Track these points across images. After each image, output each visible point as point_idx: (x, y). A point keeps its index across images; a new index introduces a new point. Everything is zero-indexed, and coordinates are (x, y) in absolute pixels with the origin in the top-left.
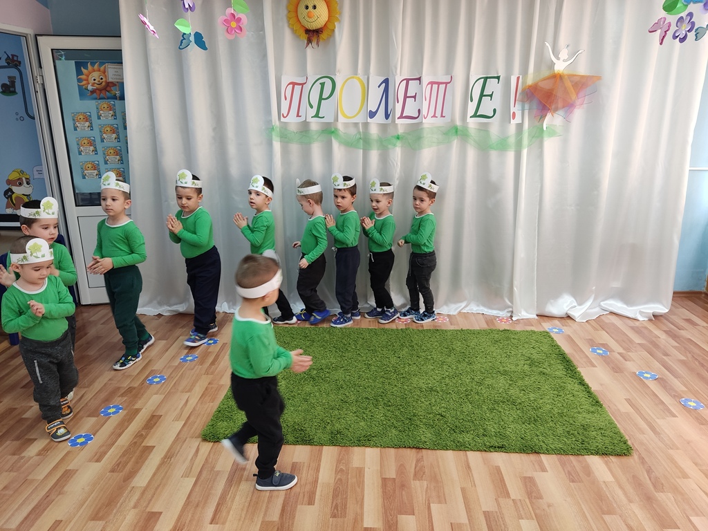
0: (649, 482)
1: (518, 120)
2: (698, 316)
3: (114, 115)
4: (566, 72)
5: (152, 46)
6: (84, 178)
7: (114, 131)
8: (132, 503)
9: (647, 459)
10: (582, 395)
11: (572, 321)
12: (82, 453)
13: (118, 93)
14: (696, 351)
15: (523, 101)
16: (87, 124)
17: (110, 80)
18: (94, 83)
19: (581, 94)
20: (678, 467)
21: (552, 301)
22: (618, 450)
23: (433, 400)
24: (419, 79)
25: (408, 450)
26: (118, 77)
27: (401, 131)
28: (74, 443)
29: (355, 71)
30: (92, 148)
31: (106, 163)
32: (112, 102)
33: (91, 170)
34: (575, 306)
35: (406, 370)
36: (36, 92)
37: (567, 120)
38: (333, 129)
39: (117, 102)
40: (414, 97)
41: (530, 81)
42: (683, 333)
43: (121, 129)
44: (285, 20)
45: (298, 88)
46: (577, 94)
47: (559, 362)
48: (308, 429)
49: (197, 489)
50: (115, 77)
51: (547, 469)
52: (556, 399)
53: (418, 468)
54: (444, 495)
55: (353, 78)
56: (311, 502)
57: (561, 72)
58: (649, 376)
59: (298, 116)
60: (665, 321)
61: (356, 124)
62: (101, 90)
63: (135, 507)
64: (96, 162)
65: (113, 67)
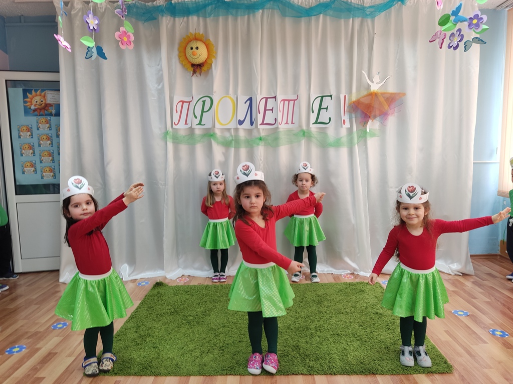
1: (347, 125)
2: (496, 271)
3: (50, 127)
4: (379, 91)
5: (79, 75)
6: (23, 173)
7: (49, 138)
9: (466, 377)
13: (54, 112)
14: (497, 294)
15: (350, 112)
16: (29, 133)
17: (48, 102)
18: (36, 104)
19: (392, 106)
22: (441, 368)
24: (275, 97)
26: (54, 100)
27: (263, 134)
29: (227, 92)
30: (31, 151)
31: (41, 162)
32: (49, 118)
33: (29, 167)
37: (383, 124)
38: (212, 133)
39: (53, 118)
40: (272, 110)
42: (486, 283)
43: (54, 137)
44: (177, 58)
45: (186, 105)
46: (389, 106)
50: (52, 100)
55: (226, 97)
57: (375, 91)
58: (462, 313)
59: (186, 124)
61: (229, 130)
62: (41, 109)
64: (34, 162)
65: (51, 93)
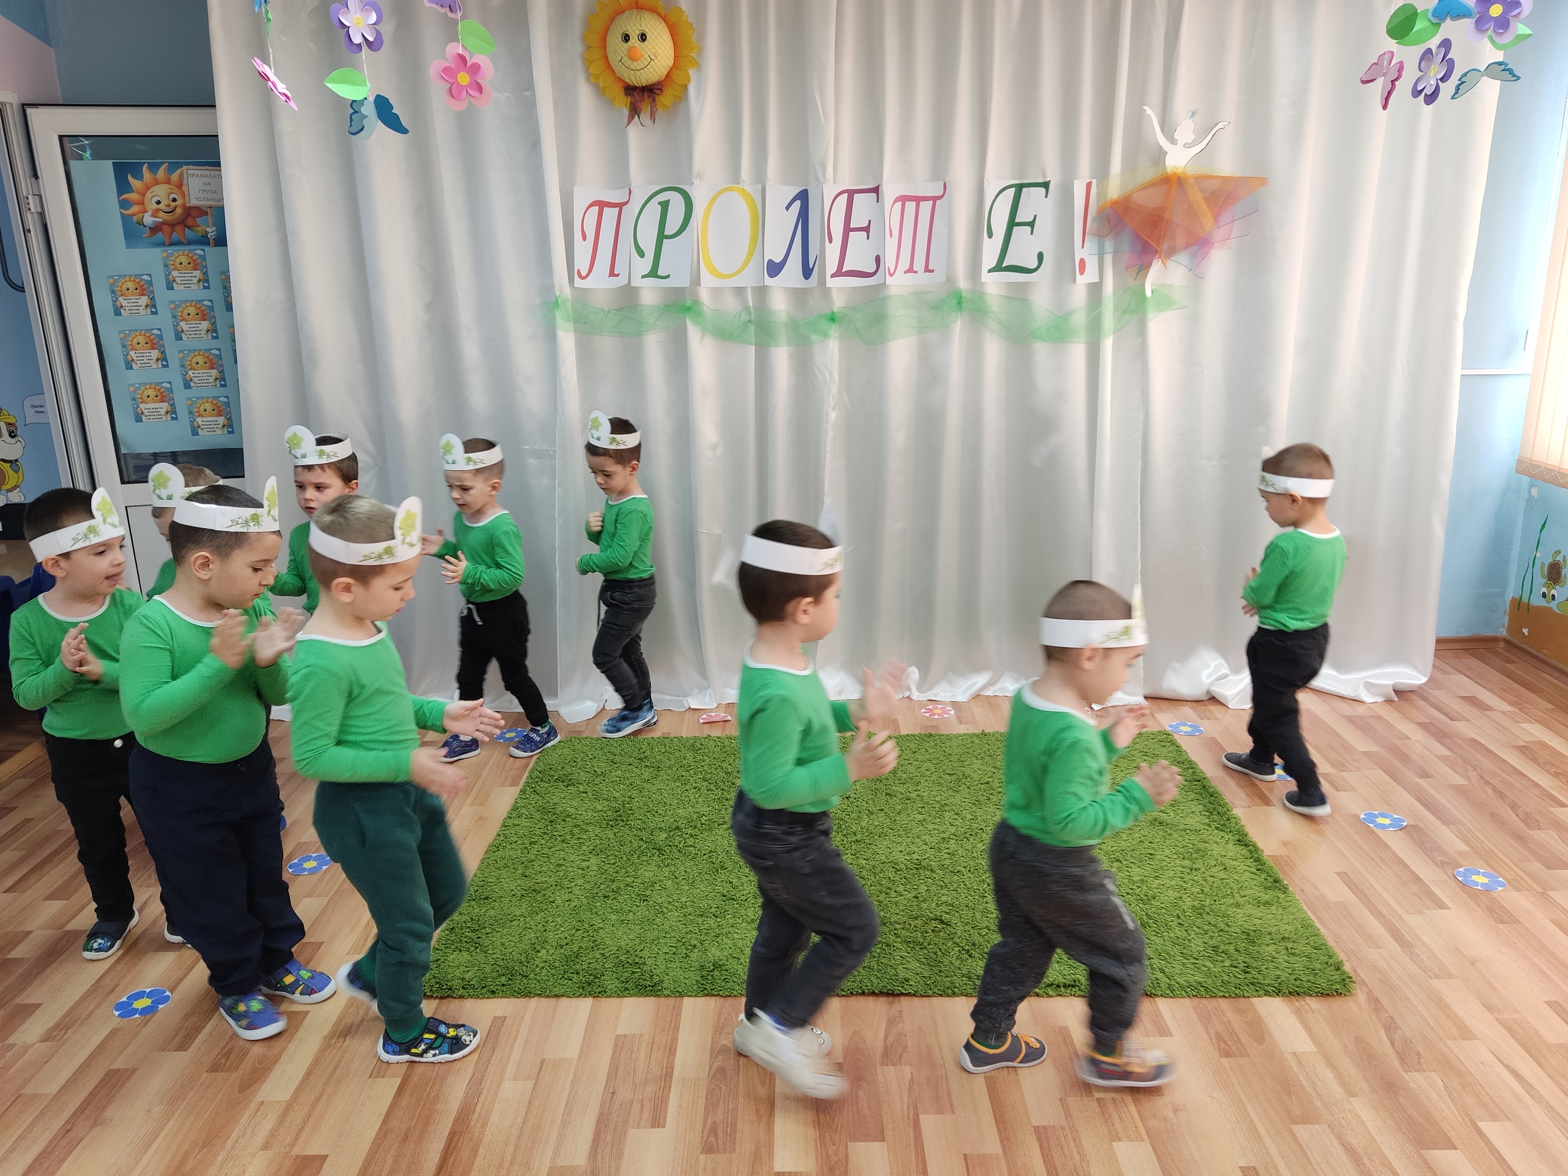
0: (1389, 1049)
1: (1090, 275)
2: (1491, 690)
3: (205, 281)
4: (1191, 171)
5: (285, 125)
6: (139, 419)
7: (204, 314)
8: (260, 1139)
9: (1385, 1002)
10: (1244, 868)
11: (1220, 707)
12: (146, 1031)
13: (211, 232)
14: (1487, 764)
15: (1100, 235)
16: (144, 300)
17: (194, 202)
18: (158, 210)
19: (1225, 217)
20: (1451, 1015)
21: (1176, 665)
22: (1323, 982)
23: (923, 889)
24: (876, 190)
25: (871, 1000)
26: (210, 196)
27: (838, 303)
28: (126, 1010)
29: (735, 175)
30: (155, 354)
31: (187, 386)
32: (199, 252)
33: (154, 402)
34: (1225, 676)
35: (864, 824)
36: (26, 231)
37: (1197, 274)
38: (689, 303)
39: (211, 251)
40: (867, 229)
41: (1114, 191)
42: (1459, 727)
43: (219, 311)
44: (579, 64)
46: (1216, 217)
47: (1193, 796)
48: (649, 962)
49: (404, 1102)
50: (205, 195)
51: (1172, 1029)
52: (1187, 877)
53: (891, 1038)
54: (949, 1094)
55: (731, 189)
56: (657, 1121)
57: (1179, 171)
58: (1387, 821)
59: (612, 274)
60: (1421, 703)
61: (740, 291)
62: (172, 225)
63: (266, 1146)
64: (166, 385)
65: (199, 172)
